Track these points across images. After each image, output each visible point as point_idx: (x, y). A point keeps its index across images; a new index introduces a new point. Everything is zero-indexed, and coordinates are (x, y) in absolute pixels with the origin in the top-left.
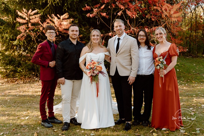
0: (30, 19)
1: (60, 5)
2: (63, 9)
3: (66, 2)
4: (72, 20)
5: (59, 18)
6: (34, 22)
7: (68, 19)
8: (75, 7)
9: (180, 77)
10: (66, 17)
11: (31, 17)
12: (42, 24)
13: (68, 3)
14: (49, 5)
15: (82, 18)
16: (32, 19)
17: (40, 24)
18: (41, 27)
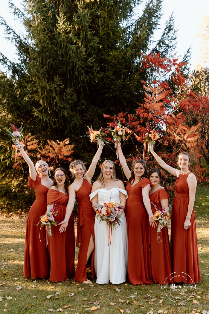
0: (27, 146)
1: (61, 128)
2: (65, 133)
3: (69, 125)
4: (73, 145)
5: (59, 144)
6: (32, 149)
7: (69, 144)
8: (78, 130)
9: (204, 213)
10: (67, 143)
11: (28, 144)
12: (40, 151)
13: (70, 125)
14: (50, 129)
15: (87, 142)
16: (30, 145)
17: (38, 151)
18: (39, 154)
